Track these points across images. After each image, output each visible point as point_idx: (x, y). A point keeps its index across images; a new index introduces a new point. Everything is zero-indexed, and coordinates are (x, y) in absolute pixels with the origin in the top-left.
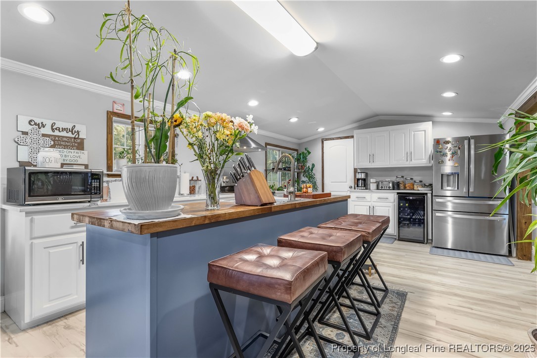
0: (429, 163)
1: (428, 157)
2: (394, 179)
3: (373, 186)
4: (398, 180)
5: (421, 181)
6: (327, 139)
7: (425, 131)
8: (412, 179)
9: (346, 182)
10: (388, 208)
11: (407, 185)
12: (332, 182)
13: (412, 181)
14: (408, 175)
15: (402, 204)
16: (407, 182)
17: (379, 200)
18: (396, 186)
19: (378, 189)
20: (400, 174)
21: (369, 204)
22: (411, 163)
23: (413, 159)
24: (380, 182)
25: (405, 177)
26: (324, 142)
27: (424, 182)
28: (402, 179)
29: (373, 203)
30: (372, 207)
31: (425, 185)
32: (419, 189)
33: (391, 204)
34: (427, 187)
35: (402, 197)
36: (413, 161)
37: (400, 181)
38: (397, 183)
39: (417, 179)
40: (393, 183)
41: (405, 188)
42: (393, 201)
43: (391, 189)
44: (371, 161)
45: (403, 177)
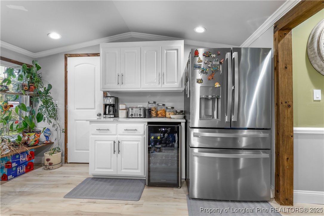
0: (181, 86)
1: (180, 79)
2: (146, 105)
3: (122, 114)
4: (150, 106)
5: (173, 108)
6: (71, 56)
7: (177, 50)
8: (164, 105)
9: (94, 109)
10: (137, 143)
11: (159, 112)
12: (77, 109)
13: (164, 108)
14: (160, 100)
15: (152, 138)
16: (159, 109)
17: (126, 132)
18: (148, 113)
19: (127, 117)
20: (152, 100)
21: (114, 138)
22: (163, 86)
23: (165, 82)
24: (130, 109)
25: (157, 103)
26: (68, 58)
27: (176, 109)
28: (154, 105)
29: (119, 136)
30: (117, 142)
31: (177, 112)
32: (172, 116)
33: (141, 137)
34: (179, 114)
35: (153, 128)
36: (165, 84)
37: (152, 107)
38: (148, 109)
39: (169, 105)
40: (145, 110)
41: (157, 116)
42: (142, 133)
43: (142, 116)
44: (120, 82)
45: (155, 103)
